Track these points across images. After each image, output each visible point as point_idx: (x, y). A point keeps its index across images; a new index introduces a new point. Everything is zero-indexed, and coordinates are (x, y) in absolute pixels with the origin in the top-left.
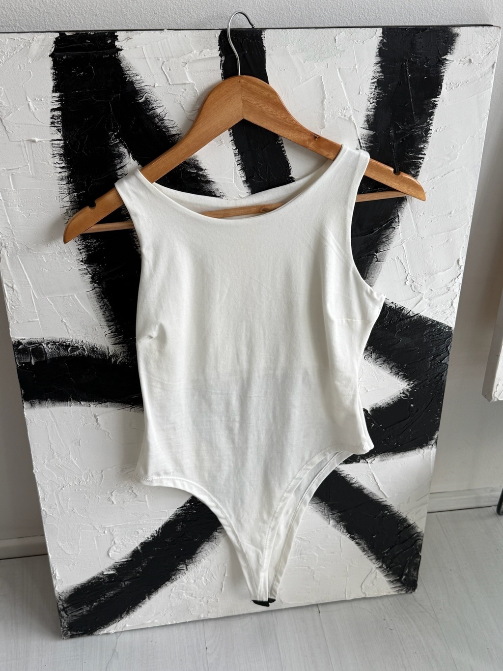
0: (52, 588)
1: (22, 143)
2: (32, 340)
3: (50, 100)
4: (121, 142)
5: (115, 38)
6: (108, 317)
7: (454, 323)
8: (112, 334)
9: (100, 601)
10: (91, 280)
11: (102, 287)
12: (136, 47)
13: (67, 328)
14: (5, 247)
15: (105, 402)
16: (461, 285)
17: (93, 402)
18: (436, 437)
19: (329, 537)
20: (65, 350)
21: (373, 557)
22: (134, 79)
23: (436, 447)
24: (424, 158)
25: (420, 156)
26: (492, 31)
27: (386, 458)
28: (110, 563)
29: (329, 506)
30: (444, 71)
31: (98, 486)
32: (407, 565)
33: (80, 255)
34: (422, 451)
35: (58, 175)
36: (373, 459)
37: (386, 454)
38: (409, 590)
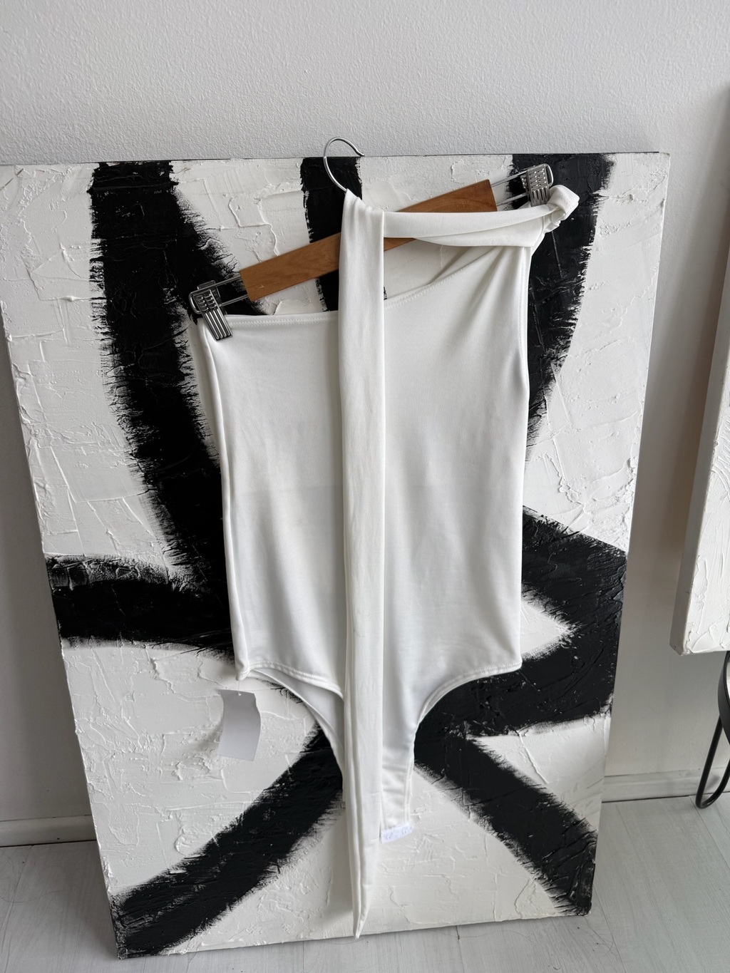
0: (104, 889)
1: (55, 302)
2: (70, 557)
3: (89, 248)
4: (178, 300)
5: (169, 169)
6: (167, 528)
7: (628, 546)
8: (173, 551)
9: (166, 909)
10: (143, 479)
11: (159, 489)
12: (195, 180)
13: (114, 543)
14: (35, 435)
15: (165, 642)
16: (634, 494)
17: (150, 641)
18: (610, 701)
19: (469, 835)
20: (112, 572)
21: (530, 864)
22: (194, 220)
23: (611, 716)
24: (575, 324)
25: (570, 321)
26: (658, 158)
27: (543, 730)
28: (178, 859)
29: (468, 793)
30: (596, 210)
31: (158, 754)
32: (576, 877)
33: (129, 447)
34: (591, 720)
35: (100, 343)
36: (525, 730)
37: (543, 723)
38: (580, 911)
